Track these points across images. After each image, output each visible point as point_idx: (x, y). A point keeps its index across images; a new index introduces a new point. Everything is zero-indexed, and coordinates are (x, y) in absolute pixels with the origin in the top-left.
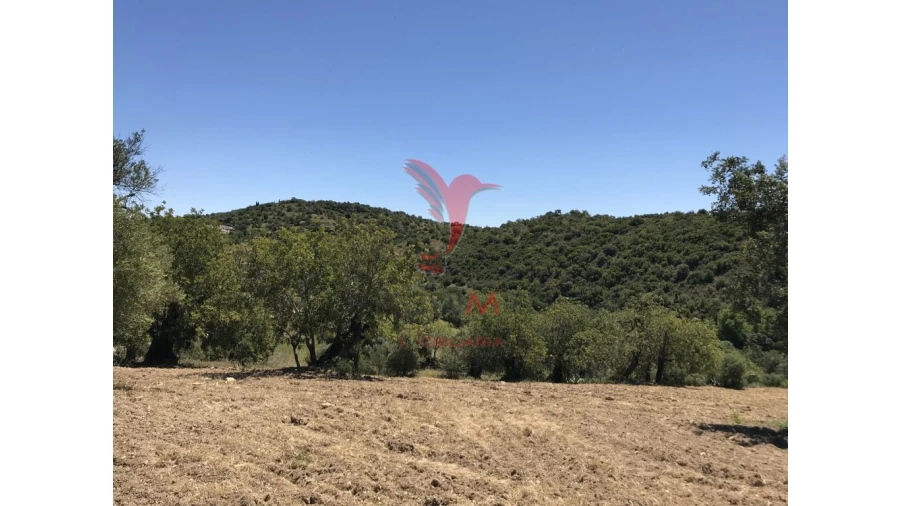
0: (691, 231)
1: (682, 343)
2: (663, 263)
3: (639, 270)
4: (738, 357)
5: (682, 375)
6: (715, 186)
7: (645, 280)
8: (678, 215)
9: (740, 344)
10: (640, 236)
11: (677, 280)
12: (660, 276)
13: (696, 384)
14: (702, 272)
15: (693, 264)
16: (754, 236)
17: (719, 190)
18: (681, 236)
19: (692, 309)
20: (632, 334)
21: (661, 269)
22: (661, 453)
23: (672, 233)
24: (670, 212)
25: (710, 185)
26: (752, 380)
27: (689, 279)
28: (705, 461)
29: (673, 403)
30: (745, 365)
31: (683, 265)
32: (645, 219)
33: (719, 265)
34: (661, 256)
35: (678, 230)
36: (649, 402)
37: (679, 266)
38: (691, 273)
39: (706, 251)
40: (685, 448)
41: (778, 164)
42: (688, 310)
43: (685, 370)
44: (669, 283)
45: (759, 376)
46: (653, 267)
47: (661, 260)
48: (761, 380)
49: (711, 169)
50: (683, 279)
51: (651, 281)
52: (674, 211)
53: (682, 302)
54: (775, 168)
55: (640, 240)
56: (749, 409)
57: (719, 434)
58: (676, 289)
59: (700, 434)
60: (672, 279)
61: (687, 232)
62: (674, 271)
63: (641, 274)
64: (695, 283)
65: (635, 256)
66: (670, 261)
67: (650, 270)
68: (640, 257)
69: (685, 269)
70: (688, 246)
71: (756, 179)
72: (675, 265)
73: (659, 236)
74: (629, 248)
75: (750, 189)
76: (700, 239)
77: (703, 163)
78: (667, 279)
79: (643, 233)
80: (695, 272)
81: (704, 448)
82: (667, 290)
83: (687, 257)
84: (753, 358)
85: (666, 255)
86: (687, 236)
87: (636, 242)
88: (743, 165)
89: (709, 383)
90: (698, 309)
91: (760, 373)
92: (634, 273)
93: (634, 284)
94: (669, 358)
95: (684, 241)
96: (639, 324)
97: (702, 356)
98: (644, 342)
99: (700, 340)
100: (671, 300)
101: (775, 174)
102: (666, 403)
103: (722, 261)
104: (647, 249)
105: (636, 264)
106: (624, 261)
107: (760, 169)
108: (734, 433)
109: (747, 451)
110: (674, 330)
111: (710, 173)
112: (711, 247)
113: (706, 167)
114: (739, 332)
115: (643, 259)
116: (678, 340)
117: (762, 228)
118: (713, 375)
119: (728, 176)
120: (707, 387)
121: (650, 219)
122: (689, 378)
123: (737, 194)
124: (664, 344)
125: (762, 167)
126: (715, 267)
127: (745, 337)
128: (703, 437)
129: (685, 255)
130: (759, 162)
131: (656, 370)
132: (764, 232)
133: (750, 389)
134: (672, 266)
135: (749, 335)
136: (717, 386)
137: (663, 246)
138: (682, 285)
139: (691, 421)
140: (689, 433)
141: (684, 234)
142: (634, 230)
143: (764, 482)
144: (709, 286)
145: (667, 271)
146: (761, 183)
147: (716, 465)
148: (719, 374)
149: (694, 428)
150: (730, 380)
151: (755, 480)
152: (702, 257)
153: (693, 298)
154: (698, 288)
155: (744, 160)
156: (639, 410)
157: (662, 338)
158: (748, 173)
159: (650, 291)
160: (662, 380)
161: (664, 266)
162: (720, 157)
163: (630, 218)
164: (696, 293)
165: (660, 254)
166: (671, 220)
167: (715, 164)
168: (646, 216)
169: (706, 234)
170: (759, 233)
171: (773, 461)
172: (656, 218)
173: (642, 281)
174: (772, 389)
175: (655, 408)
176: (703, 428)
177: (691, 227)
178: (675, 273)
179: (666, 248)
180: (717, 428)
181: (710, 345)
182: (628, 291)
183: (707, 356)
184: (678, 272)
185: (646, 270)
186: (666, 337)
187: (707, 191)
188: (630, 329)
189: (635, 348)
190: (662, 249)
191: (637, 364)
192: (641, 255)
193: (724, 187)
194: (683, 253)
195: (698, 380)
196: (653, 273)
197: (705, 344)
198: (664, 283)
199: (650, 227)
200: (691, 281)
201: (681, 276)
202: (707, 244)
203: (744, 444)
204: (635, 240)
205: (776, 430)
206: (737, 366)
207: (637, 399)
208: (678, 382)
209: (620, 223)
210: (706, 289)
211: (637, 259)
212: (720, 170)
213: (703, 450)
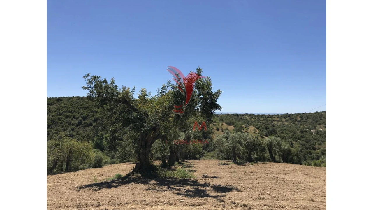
0: (84, 104)
1: (78, 152)
2: (71, 118)
3: (60, 122)
4: (101, 154)
5: (78, 166)
6: (89, 86)
7: (63, 126)
8: (78, 98)
9: (102, 150)
10: (61, 106)
11: (77, 126)
12: (70, 124)
13: (84, 169)
14: (88, 121)
15: (84, 118)
16: (102, 107)
17: (90, 88)
18: (79, 107)
19: (84, 137)
20: (54, 151)
21: (71, 121)
22: (59, 205)
23: (76, 105)
24: (75, 96)
25: (86, 86)
26: (106, 163)
27: (83, 124)
28: (78, 202)
29: (71, 179)
30: (103, 158)
31: (80, 119)
32: (63, 99)
33: (95, 119)
34: (71, 115)
35: (78, 104)
36: (60, 181)
37: (78, 119)
38: (83, 122)
39: (90, 113)
40: (71, 199)
41: (111, 80)
42: (82, 138)
43: (79, 164)
44: (74, 127)
45: (108, 161)
46: (66, 120)
47: (70, 117)
48: (109, 162)
49: (86, 79)
50: (80, 125)
51: (65, 126)
52: (77, 96)
53: (80, 134)
54: (110, 82)
55: (61, 108)
56: (102, 175)
57: (87, 188)
58: (77, 129)
59: (79, 191)
60: (75, 125)
61: (82, 105)
62: (76, 121)
63: (61, 123)
64: (85, 126)
65: (58, 115)
66: (74, 117)
67: (65, 121)
68: (60, 116)
69: (81, 120)
70: (82, 111)
71: (104, 85)
72: (77, 119)
73: (70, 106)
74: (55, 112)
75: (102, 89)
76: (87, 108)
77: (84, 77)
78: (73, 125)
79: (62, 105)
80: (85, 122)
81: (79, 197)
82: (73, 130)
83: (82, 115)
84: (106, 154)
85: (73, 114)
86: (82, 106)
87: (58, 109)
88: (99, 79)
89: (89, 167)
90: (86, 137)
91: (108, 160)
92: (58, 123)
93: (57, 128)
94: (72, 159)
95: (81, 108)
96: (57, 146)
97: (86, 157)
98: (60, 154)
99: (85, 150)
100: (75, 134)
101: (110, 84)
102: (68, 180)
103: (96, 117)
104: (64, 112)
105: (59, 119)
106: (52, 118)
107: (105, 81)
108: (93, 187)
109: (97, 193)
110: (74, 147)
111: (86, 81)
112: (92, 111)
113: (85, 78)
114: (102, 145)
115: (62, 116)
116: (76, 151)
117: (105, 104)
118: (91, 164)
119: (94, 83)
120: (88, 169)
121: (66, 99)
122: (81, 167)
123: (97, 91)
124: (70, 154)
125: (106, 81)
126: (93, 119)
127: (104, 146)
128: (80, 192)
129: (81, 114)
130: (105, 79)
131: (65, 166)
132: (105, 106)
133: (104, 167)
134: (75, 119)
135: (105, 145)
136: (93, 168)
137: (72, 110)
138: (80, 127)
139: (76, 186)
140: (74, 191)
141: (81, 106)
142: (57, 104)
143: (101, 204)
144: (91, 127)
145: (73, 121)
146: (105, 87)
147: (83, 203)
148: (93, 163)
149: (77, 189)
150: (97, 165)
151: (98, 204)
152: (88, 115)
153: (84, 133)
154: (86, 128)
155: (100, 77)
156: (54, 186)
157: (68, 151)
158: (101, 83)
159: (65, 130)
160: (68, 170)
161: (72, 119)
162: (91, 75)
163: (56, 98)
164: (85, 130)
165: (70, 114)
166: (75, 99)
167: (89, 78)
168: (64, 97)
169: (90, 106)
170: (104, 106)
171: (106, 195)
172: (69, 98)
173: (61, 126)
174: (113, 165)
175: (62, 184)
176: (81, 188)
177: (84, 103)
178: (77, 122)
179: (72, 112)
180: (86, 186)
181: (89, 152)
182: (54, 131)
183: (88, 156)
184: (78, 122)
185: (63, 121)
186: (71, 150)
187: (85, 88)
188: (53, 149)
189: (55, 157)
190: (71, 112)
191: (56, 165)
192: (61, 114)
193: (91, 87)
194: (80, 114)
195: (85, 167)
196: (67, 123)
197: (87, 151)
198: (72, 127)
199: (66, 102)
200: (84, 125)
201: (79, 124)
202: (90, 110)
203: (96, 190)
204: (58, 108)
205: (109, 181)
206: (100, 158)
207: (54, 181)
208: (76, 169)
209: (51, 100)
210: (90, 129)
211: (59, 117)
212: (90, 80)
213: (78, 198)
